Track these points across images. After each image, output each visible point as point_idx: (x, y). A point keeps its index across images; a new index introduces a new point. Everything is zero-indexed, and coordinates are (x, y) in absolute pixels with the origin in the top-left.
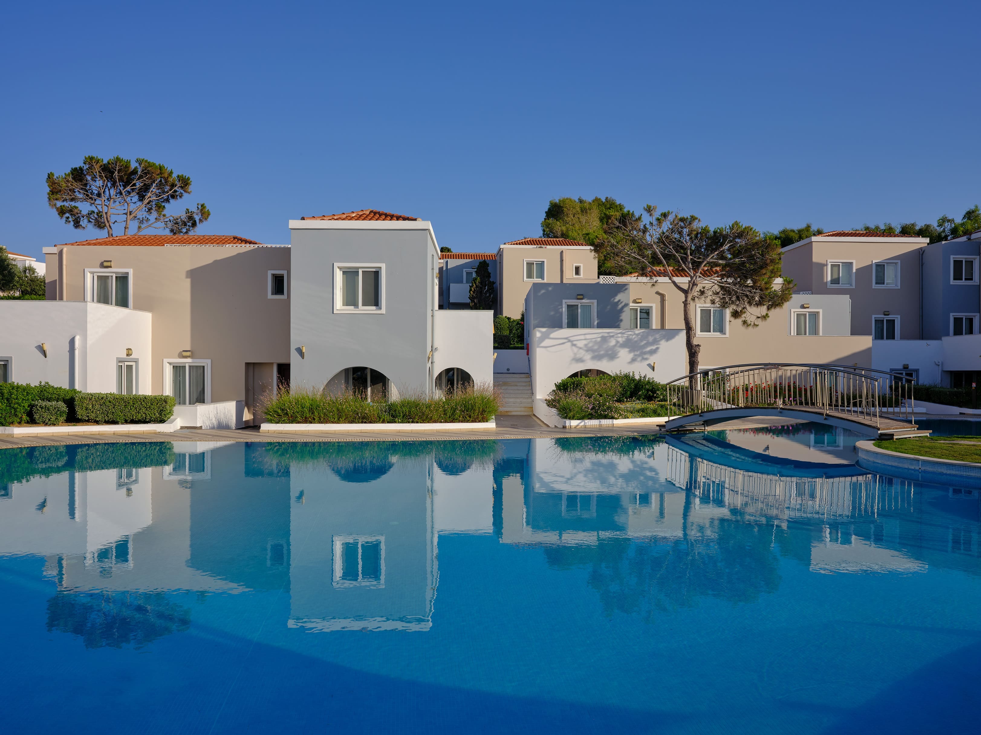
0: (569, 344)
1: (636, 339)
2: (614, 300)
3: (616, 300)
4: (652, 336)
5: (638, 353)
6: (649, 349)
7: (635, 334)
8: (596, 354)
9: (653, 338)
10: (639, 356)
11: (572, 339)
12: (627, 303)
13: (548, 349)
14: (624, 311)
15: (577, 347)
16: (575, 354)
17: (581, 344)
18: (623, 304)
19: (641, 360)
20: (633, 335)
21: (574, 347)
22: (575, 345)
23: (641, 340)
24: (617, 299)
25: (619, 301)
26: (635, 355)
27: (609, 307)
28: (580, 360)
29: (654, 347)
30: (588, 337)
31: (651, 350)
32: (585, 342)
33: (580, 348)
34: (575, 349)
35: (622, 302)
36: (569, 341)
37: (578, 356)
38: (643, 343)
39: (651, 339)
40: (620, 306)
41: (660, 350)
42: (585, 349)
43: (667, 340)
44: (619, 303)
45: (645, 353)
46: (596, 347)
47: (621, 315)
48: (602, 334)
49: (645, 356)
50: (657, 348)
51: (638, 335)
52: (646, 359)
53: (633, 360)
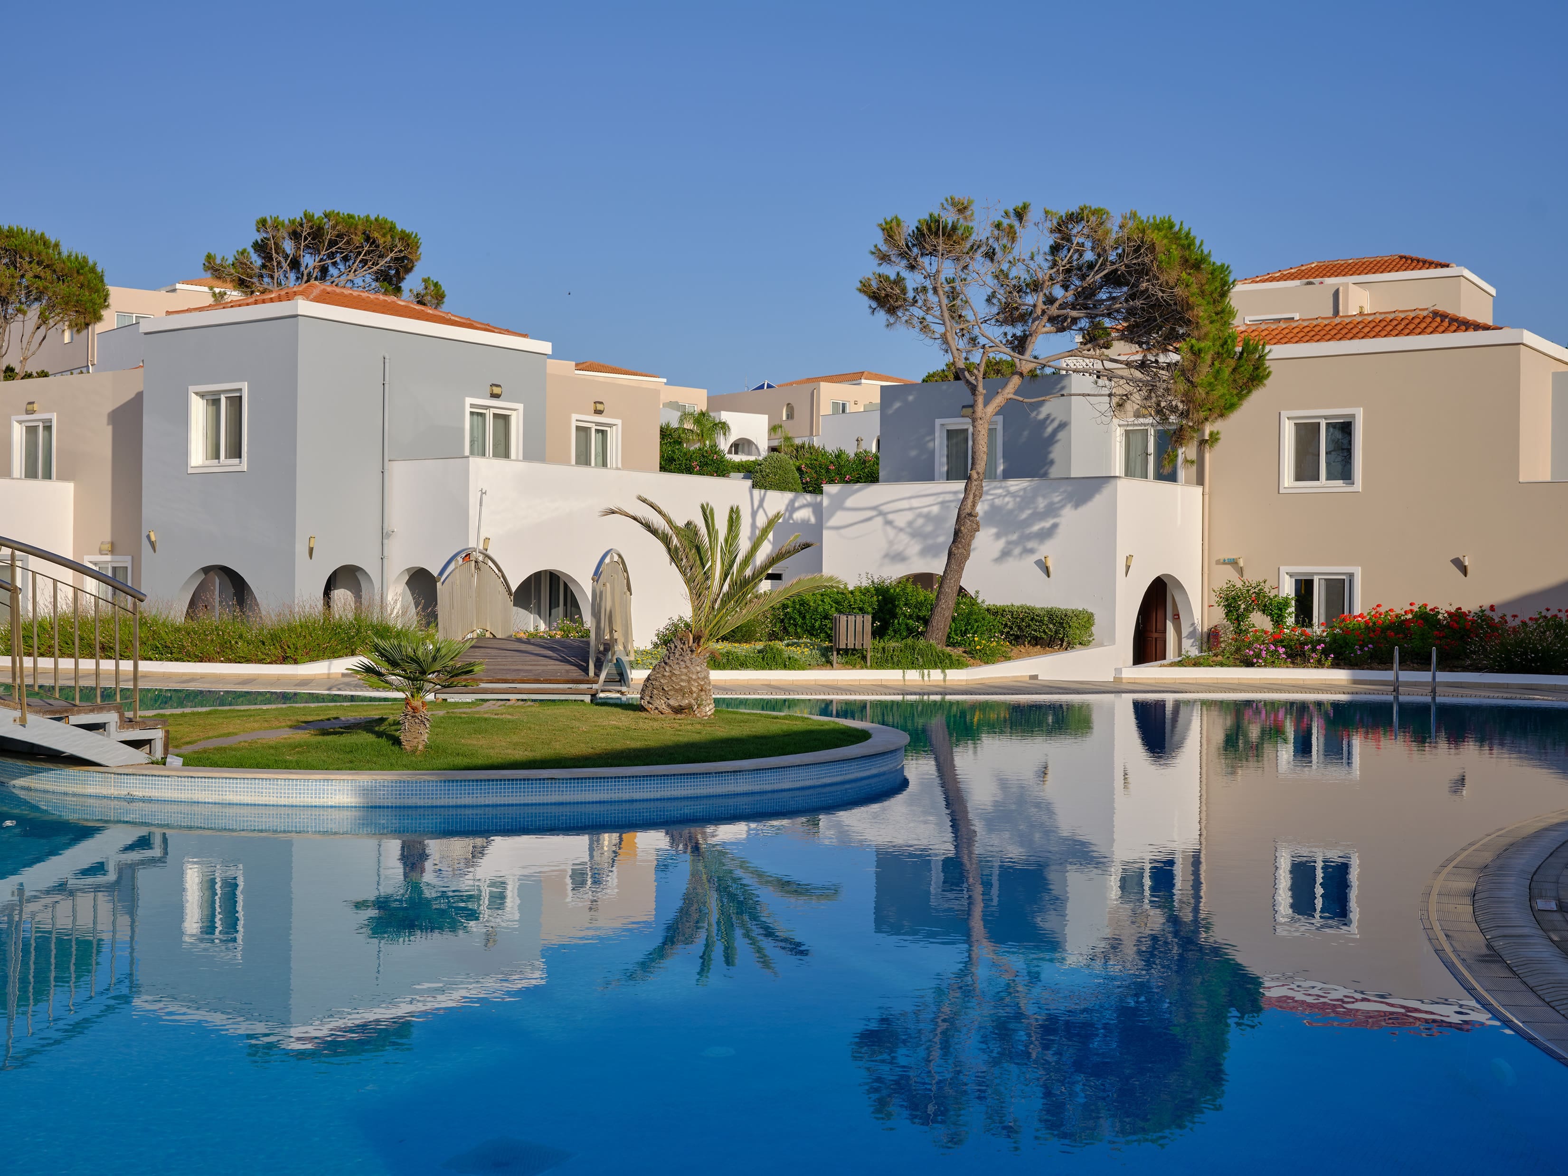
0: (879, 520)
1: (1010, 506)
2: (1037, 415)
3: (1042, 416)
4: (1044, 496)
5: (1014, 537)
6: (1036, 528)
7: (1009, 493)
8: (930, 542)
9: (1046, 502)
10: (1016, 543)
11: (885, 508)
12: (1064, 420)
13: (842, 531)
14: (1056, 442)
15: (895, 527)
16: (891, 543)
17: (901, 520)
18: (1055, 424)
19: (1021, 554)
20: (1005, 496)
21: (889, 529)
22: (889, 523)
23: (1021, 509)
24: (1044, 411)
25: (1048, 416)
26: (1009, 543)
27: (1026, 433)
28: (899, 557)
29: (1047, 524)
30: (915, 503)
31: (1042, 529)
32: (909, 516)
33: (901, 530)
34: (891, 532)
35: (1053, 420)
36: (881, 514)
37: (898, 547)
38: (1024, 516)
39: (1041, 504)
40: (1050, 430)
41: (1061, 530)
42: (909, 530)
43: (1077, 506)
44: (1048, 422)
45: (1030, 537)
46: (929, 528)
47: (1051, 449)
48: (942, 496)
49: (1030, 545)
50: (1055, 526)
51: (1013, 495)
52: (1032, 551)
53: (1005, 554)
